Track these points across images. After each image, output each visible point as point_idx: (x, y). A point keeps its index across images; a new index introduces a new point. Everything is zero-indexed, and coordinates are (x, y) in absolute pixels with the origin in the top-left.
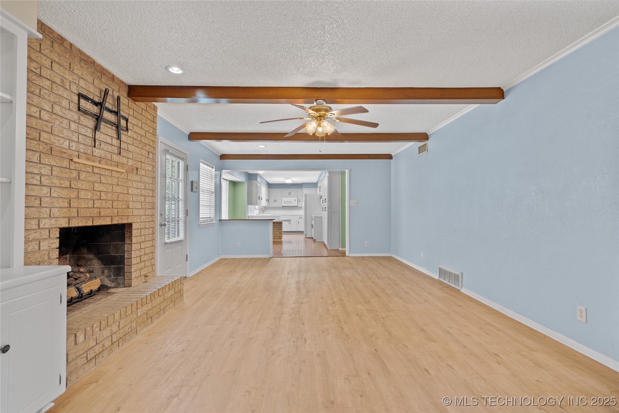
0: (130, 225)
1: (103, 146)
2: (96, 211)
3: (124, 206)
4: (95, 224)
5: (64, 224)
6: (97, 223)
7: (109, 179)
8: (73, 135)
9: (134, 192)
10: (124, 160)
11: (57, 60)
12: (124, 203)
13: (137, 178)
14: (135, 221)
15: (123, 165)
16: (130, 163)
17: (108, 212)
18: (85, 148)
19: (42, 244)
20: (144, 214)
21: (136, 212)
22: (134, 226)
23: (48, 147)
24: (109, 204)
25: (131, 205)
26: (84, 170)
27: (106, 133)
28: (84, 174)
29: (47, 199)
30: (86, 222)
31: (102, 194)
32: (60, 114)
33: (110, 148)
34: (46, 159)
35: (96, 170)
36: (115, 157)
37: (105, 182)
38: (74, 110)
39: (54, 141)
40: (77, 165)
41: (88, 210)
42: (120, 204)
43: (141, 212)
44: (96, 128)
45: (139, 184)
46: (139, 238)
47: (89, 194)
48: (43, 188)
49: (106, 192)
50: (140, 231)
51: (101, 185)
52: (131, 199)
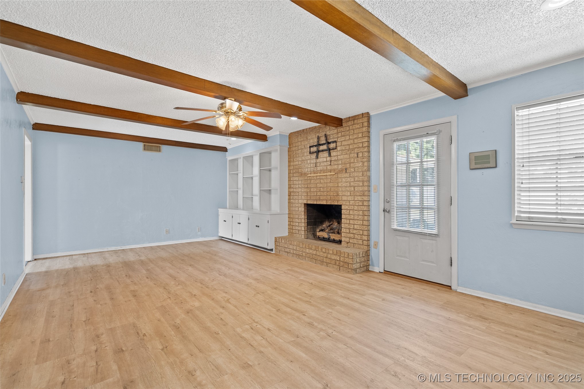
0: (341, 206)
1: (322, 164)
2: (318, 197)
3: (335, 194)
4: (317, 203)
5: (305, 202)
6: (319, 203)
7: (325, 180)
8: (309, 165)
9: (344, 185)
10: (336, 167)
11: (302, 140)
12: (335, 193)
13: (347, 175)
14: (344, 204)
15: (334, 170)
16: (340, 167)
17: (324, 198)
18: (313, 169)
19: (299, 209)
20: (353, 199)
21: (344, 198)
22: (343, 207)
23: (301, 174)
24: (325, 193)
25: (340, 193)
26: (313, 179)
27: (323, 157)
28: (313, 180)
29: (300, 193)
30: (313, 202)
31: (321, 188)
32: (304, 159)
33: (325, 164)
34: (300, 178)
35: (318, 177)
36: (329, 167)
37: (323, 182)
38: (308, 155)
39: (302, 171)
40: (310, 177)
41: (314, 197)
42: (332, 193)
43: (350, 198)
44: (317, 157)
45: (349, 179)
46: (347, 216)
47: (315, 189)
48: (299, 189)
49: (323, 188)
50: (348, 211)
51: (321, 184)
52: (341, 190)
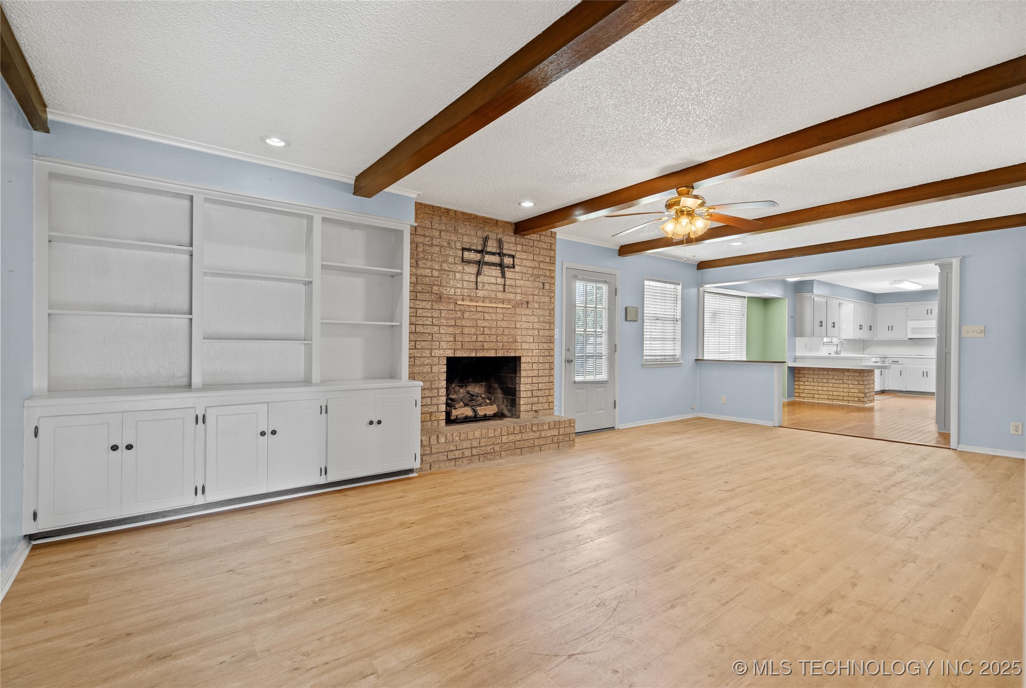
0: (520, 357)
1: (486, 287)
2: (479, 344)
3: (510, 340)
4: (478, 355)
5: (450, 354)
6: (481, 354)
7: (494, 315)
8: (458, 283)
9: (524, 326)
10: (512, 296)
11: (444, 228)
12: (510, 337)
13: (529, 312)
14: (524, 355)
15: (509, 301)
16: (519, 297)
17: (492, 345)
18: (469, 291)
19: (433, 368)
20: (537, 347)
21: (525, 346)
22: (523, 360)
23: (438, 296)
24: (493, 338)
25: (519, 339)
26: (468, 310)
27: (490, 274)
28: (468, 313)
29: (437, 335)
30: (469, 354)
31: (486, 329)
32: (447, 269)
33: (494, 287)
34: (437, 306)
35: (479, 309)
36: (500, 295)
37: (489, 318)
38: (458, 262)
39: (442, 291)
40: (462, 307)
41: (471, 343)
42: (506, 338)
43: (533, 346)
44: (478, 273)
45: (531, 318)
46: (529, 372)
47: (473, 329)
48: (434, 327)
49: (490, 328)
50: (531, 365)
51: (485, 321)
52: (520, 333)
